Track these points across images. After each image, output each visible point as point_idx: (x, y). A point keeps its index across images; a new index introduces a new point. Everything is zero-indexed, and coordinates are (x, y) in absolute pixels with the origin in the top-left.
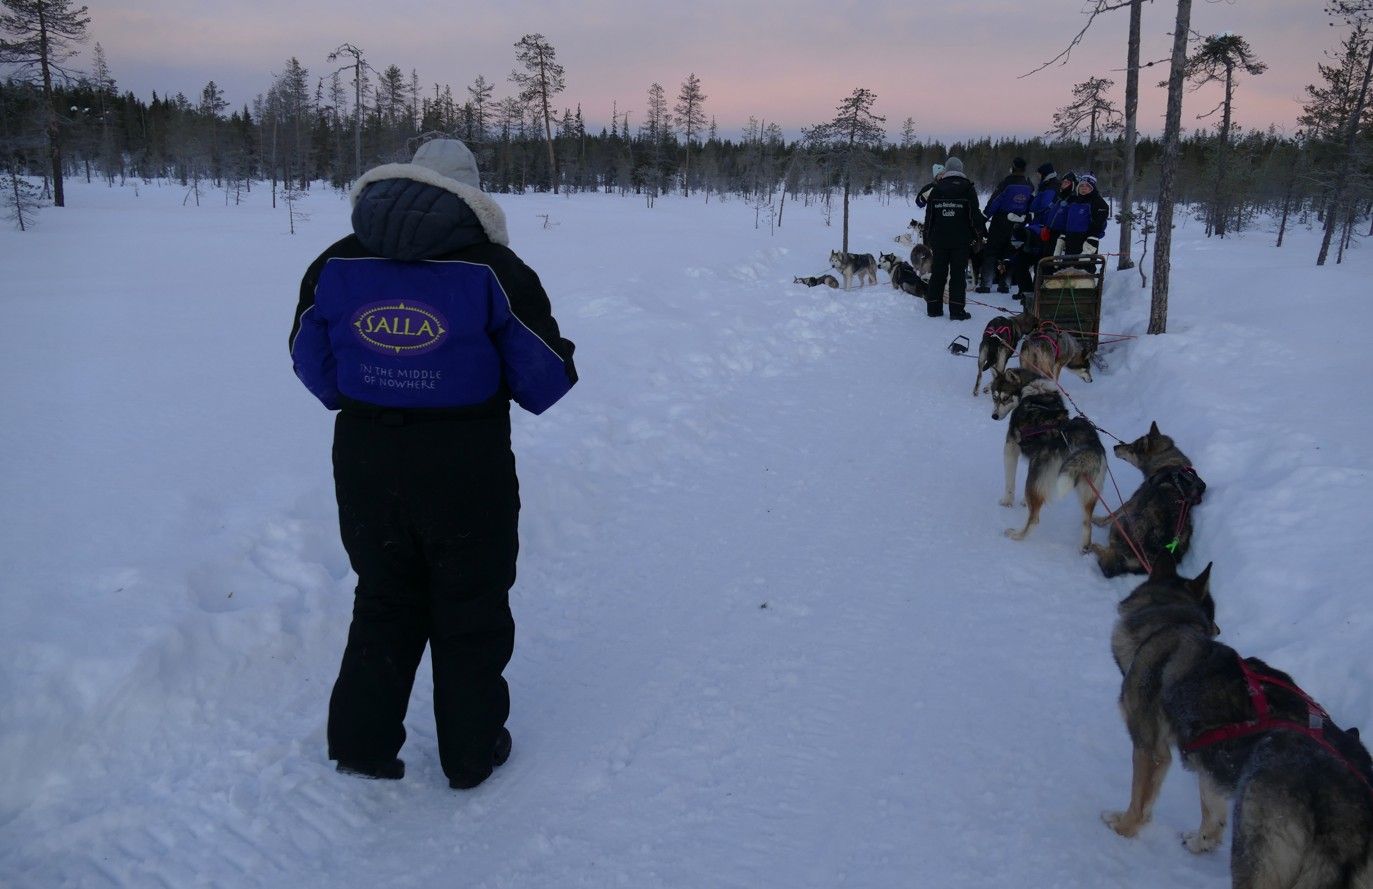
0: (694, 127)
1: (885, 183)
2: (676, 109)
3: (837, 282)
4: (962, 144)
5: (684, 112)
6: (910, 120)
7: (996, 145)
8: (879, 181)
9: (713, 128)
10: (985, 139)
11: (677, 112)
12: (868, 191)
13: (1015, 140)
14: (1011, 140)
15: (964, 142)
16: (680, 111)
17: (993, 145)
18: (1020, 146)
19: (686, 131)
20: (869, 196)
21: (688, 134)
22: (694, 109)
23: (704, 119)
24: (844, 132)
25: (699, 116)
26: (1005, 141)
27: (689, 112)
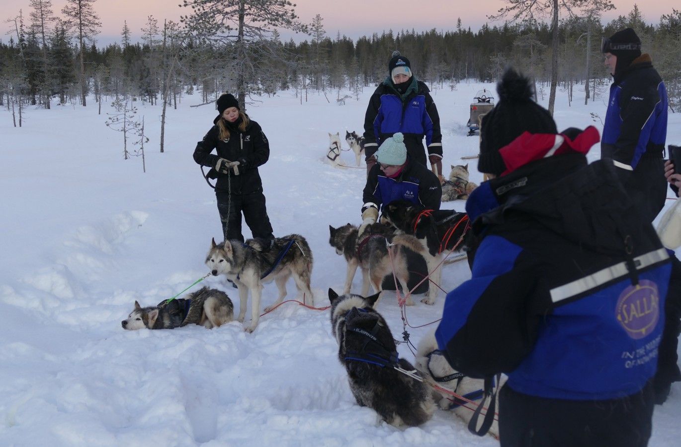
0: (86, 29)
1: (301, 77)
2: (64, 12)
3: (231, 305)
4: (367, 38)
5: (73, 13)
6: (318, 16)
7: (398, 38)
8: (295, 73)
9: (125, 33)
10: (387, 32)
11: (65, 15)
12: (285, 87)
13: (413, 32)
14: (410, 32)
15: (369, 36)
16: (69, 13)
17: (395, 38)
18: (419, 37)
19: (78, 34)
20: (286, 91)
21: (81, 37)
22: (85, 10)
23: (97, 21)
24: (228, 10)
25: (91, 18)
26: (405, 33)
27: (78, 14)
